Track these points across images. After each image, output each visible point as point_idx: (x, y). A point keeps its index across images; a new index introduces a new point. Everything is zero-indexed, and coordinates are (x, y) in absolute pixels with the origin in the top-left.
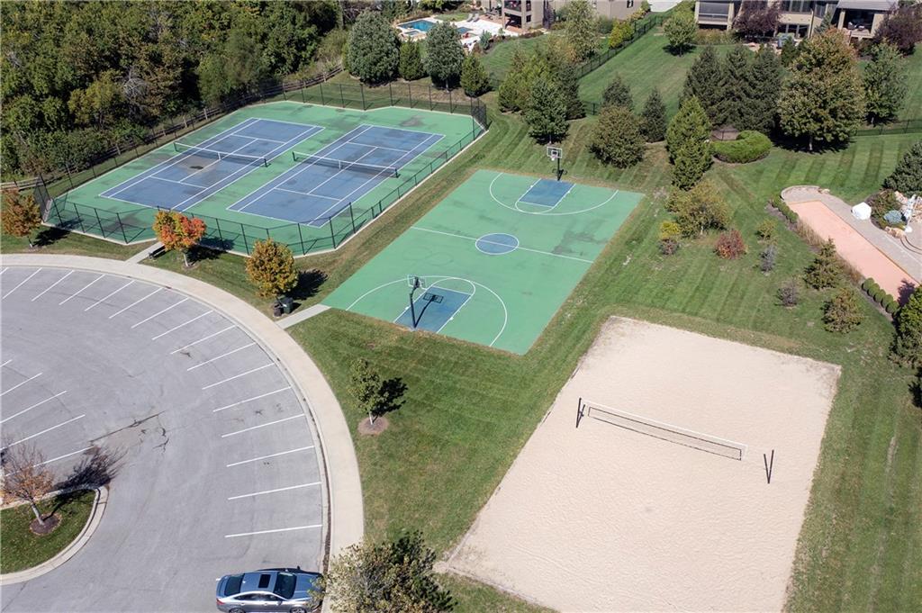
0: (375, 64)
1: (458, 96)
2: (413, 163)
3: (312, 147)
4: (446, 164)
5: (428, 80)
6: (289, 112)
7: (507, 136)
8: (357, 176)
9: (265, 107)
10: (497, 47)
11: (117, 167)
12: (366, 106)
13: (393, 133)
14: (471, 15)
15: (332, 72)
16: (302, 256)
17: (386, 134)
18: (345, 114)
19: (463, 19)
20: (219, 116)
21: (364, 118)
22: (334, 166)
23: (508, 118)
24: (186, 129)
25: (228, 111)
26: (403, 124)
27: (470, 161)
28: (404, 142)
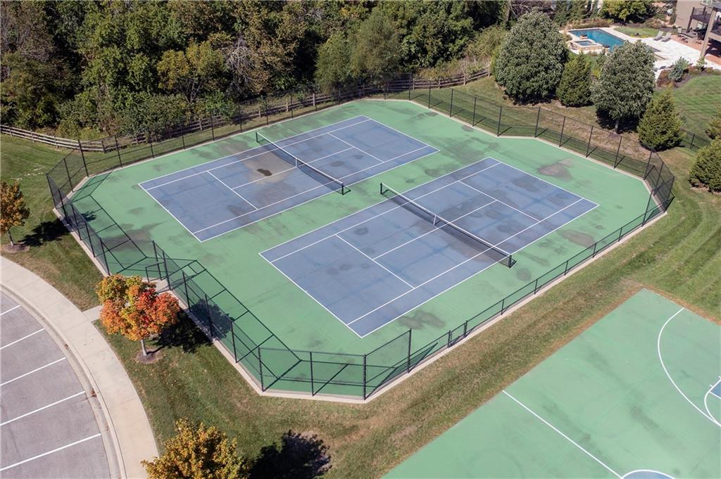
0: (528, 79)
1: (629, 144)
2: (541, 245)
3: (412, 177)
4: (592, 260)
5: (591, 111)
6: (407, 117)
7: (696, 233)
8: (450, 245)
9: (383, 105)
10: (692, 81)
11: (184, 148)
12: (502, 129)
13: (526, 182)
14: (660, 33)
15: (475, 75)
16: (308, 397)
17: (515, 181)
18: (471, 134)
19: (650, 36)
20: (329, 104)
21: (493, 146)
22: (426, 218)
23: (702, 198)
24: (287, 114)
25: (339, 100)
26: (542, 169)
27: (630, 263)
28: (537, 201)
